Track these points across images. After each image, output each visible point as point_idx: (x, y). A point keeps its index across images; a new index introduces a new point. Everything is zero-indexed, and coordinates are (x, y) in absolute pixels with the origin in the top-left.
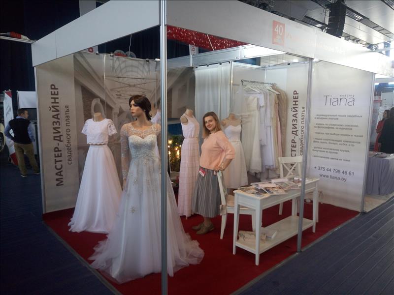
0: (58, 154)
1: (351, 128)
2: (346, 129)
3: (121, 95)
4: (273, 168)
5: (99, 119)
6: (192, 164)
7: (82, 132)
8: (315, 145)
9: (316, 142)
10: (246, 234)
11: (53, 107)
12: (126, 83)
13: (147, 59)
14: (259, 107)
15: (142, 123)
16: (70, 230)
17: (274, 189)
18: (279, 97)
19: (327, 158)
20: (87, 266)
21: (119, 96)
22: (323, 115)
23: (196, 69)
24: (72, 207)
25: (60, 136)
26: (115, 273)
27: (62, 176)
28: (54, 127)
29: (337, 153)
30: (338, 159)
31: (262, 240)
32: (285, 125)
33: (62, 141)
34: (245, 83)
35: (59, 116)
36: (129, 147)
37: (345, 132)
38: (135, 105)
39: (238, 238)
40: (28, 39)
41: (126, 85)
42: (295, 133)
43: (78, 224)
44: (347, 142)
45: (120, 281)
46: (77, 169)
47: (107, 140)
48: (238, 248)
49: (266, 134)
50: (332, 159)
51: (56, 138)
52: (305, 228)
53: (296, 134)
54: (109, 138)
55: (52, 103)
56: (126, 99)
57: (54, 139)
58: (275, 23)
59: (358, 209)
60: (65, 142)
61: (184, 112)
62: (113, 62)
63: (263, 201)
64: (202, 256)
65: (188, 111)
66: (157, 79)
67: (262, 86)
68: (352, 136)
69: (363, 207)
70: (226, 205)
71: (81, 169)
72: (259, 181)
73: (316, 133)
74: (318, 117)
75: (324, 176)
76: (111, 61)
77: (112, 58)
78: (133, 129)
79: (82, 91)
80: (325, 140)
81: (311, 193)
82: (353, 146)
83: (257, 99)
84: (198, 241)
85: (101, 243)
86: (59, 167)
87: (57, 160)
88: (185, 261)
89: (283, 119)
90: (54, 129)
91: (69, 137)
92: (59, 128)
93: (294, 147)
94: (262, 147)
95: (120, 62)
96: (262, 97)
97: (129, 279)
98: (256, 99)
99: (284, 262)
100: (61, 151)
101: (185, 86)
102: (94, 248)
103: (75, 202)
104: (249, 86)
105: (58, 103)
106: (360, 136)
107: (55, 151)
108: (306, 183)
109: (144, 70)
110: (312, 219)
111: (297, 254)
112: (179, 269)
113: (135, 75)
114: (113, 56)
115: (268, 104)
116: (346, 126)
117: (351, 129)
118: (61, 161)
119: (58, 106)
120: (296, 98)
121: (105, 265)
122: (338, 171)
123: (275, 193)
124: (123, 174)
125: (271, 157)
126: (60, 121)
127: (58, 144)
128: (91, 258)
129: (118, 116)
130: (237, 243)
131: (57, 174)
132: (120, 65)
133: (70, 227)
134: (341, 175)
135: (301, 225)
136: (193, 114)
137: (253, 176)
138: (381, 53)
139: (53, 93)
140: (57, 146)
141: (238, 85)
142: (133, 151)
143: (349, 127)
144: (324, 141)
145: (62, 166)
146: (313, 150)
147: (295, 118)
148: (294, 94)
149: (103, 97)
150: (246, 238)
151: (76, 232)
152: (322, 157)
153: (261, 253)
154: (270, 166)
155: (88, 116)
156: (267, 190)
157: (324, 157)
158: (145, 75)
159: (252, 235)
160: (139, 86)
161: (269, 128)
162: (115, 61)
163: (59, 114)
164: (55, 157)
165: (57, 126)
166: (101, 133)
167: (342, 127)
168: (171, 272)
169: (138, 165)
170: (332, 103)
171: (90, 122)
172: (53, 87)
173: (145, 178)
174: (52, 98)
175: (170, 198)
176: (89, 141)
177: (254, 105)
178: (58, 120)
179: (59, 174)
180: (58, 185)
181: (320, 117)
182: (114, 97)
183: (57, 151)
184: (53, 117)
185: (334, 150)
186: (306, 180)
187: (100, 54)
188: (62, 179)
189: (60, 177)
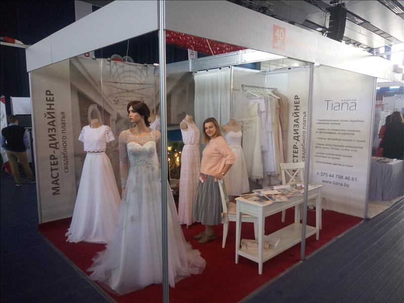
0: (54, 162)
1: (353, 132)
2: (349, 134)
3: (119, 101)
4: (275, 174)
5: (96, 126)
6: (193, 171)
7: (79, 139)
8: (317, 150)
9: (318, 147)
10: (249, 242)
11: (48, 113)
12: (124, 88)
13: (146, 64)
14: (260, 113)
15: (141, 130)
16: (67, 241)
17: (276, 196)
18: (280, 101)
19: (329, 164)
20: (86, 278)
21: (117, 102)
22: (324, 120)
23: (195, 74)
24: (69, 217)
25: (56, 144)
26: (115, 284)
27: (58, 184)
28: (50, 134)
29: (339, 159)
30: (340, 165)
31: (265, 248)
32: (287, 131)
33: (58, 149)
34: (245, 88)
35: (55, 123)
36: (127, 155)
37: (347, 137)
38: (133, 112)
39: (240, 246)
40: (22, 43)
41: (124, 91)
42: (297, 138)
43: (76, 234)
44: (349, 147)
45: (120, 293)
46: (73, 177)
47: (104, 147)
48: (240, 257)
49: (268, 140)
50: (335, 164)
51: (52, 146)
52: (308, 235)
53: (298, 140)
54: (107, 145)
55: (48, 109)
56: (123, 105)
57: (50, 147)
58: (275, 28)
59: (362, 216)
60: (62, 150)
61: (184, 117)
62: (110, 68)
63: (265, 208)
64: (204, 266)
65: (187, 117)
66: (156, 85)
67: (262, 91)
68: (354, 141)
69: (366, 213)
70: (228, 213)
71: (78, 177)
72: (261, 187)
73: (318, 138)
74: (320, 122)
75: (327, 182)
76: (109, 66)
77: (109, 63)
78: (131, 136)
79: (79, 97)
80: (327, 145)
81: (314, 200)
82: (356, 151)
83: (258, 104)
84: (200, 250)
85: (100, 253)
86: (55, 175)
87: (53, 168)
88: (186, 271)
89: (284, 125)
90: (50, 136)
91: (65, 144)
92: (55, 135)
93: (296, 153)
94: (263, 153)
95: (118, 67)
96: (262, 102)
97: (130, 291)
98: (256, 104)
99: (287, 271)
100: (57, 159)
101: (184, 91)
102: (93, 259)
103: (72, 211)
104: (249, 91)
105: (53, 109)
106: (362, 141)
107: (51, 159)
108: (309, 190)
109: (142, 75)
110: (315, 227)
111: (301, 262)
112: (180, 279)
113: (132, 80)
114: (110, 61)
115: (269, 109)
116: (348, 131)
117: (353, 134)
118: (57, 169)
119: (54, 113)
120: (297, 103)
121: (104, 276)
122: (341, 177)
123: (277, 200)
124: (122, 183)
125: (273, 163)
126: (55, 128)
127: (54, 152)
128: (89, 270)
129: (116, 122)
130: (239, 251)
131: (53, 183)
132: (117, 70)
133: (67, 237)
134: (344, 181)
135: (304, 232)
136: (193, 120)
137: (255, 182)
138: (382, 57)
139: (48, 99)
140: (53, 154)
141: (239, 90)
142: (131, 159)
143: (351, 133)
144: (327, 147)
145: (58, 174)
146: (315, 156)
147: (296, 124)
148: (295, 99)
149: (101, 104)
150: (249, 246)
151: (73, 243)
152: (324, 163)
153: (264, 262)
154: (272, 172)
155: (85, 122)
156: (268, 197)
157: (326, 163)
158: (143, 80)
159: (254, 244)
160: (136, 91)
161: (270, 134)
162: (113, 66)
163: (54, 121)
164: (51, 165)
165: (53, 133)
166: (99, 140)
167: (344, 132)
168: (172, 282)
169: (137, 173)
170: (334, 108)
171: (87, 129)
172: (48, 93)
173: (144, 186)
174: (47, 104)
175: (170, 206)
176: (86, 148)
177: (255, 110)
178: (54, 127)
179: (55, 182)
180: (54, 194)
181: (322, 122)
182: (112, 104)
183: (53, 159)
184: (49, 123)
185: (336, 155)
186: (309, 187)
187: (97, 59)
188: (58, 187)
189: (57, 186)
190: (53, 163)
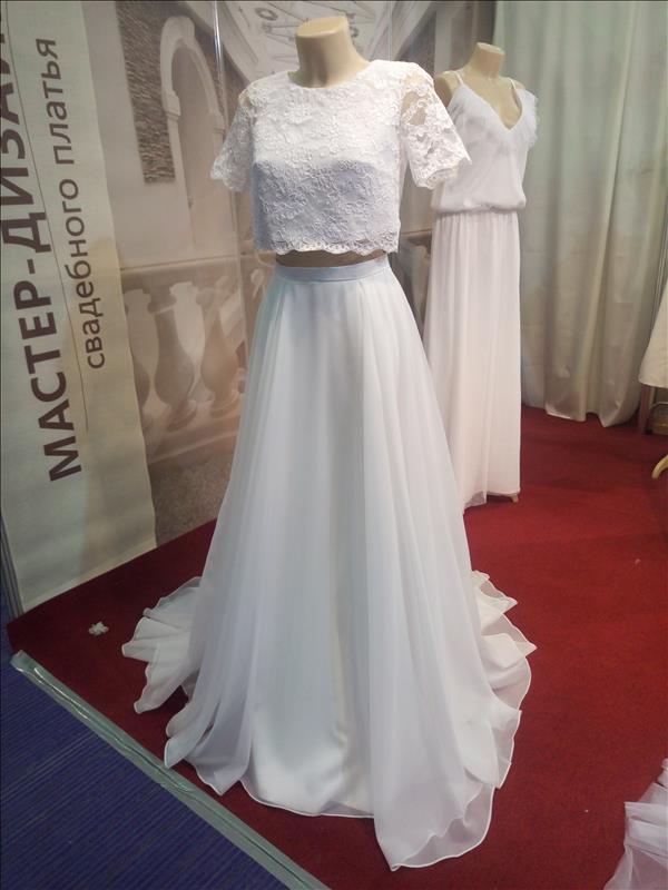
0: (37, 320)
25: (33, 221)
27: (70, 426)
33: (47, 248)
60: (63, 254)
86: (49, 384)
87: (35, 352)
92: (23, 172)
107: (21, 304)
118: (55, 354)
126: (19, 129)
127: (30, 263)
131: (44, 422)
164: (26, 334)
179: (54, 419)
180: (56, 474)
183: (28, 304)
188: (72, 440)
189: (64, 434)
190: (31, 326)
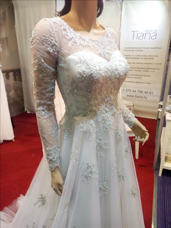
1: (153, 57)
2: (149, 59)
19: (133, 82)
29: (141, 78)
30: (141, 83)
44: (149, 69)
50: (137, 83)
68: (153, 64)
75: (130, 96)
82: (154, 71)
106: (159, 64)
116: (149, 56)
117: (153, 59)
122: (141, 92)
134: (143, 95)
152: (129, 82)
167: (145, 57)
170: (138, 38)
181: (128, 49)
185: (139, 75)
